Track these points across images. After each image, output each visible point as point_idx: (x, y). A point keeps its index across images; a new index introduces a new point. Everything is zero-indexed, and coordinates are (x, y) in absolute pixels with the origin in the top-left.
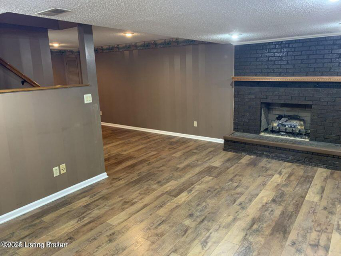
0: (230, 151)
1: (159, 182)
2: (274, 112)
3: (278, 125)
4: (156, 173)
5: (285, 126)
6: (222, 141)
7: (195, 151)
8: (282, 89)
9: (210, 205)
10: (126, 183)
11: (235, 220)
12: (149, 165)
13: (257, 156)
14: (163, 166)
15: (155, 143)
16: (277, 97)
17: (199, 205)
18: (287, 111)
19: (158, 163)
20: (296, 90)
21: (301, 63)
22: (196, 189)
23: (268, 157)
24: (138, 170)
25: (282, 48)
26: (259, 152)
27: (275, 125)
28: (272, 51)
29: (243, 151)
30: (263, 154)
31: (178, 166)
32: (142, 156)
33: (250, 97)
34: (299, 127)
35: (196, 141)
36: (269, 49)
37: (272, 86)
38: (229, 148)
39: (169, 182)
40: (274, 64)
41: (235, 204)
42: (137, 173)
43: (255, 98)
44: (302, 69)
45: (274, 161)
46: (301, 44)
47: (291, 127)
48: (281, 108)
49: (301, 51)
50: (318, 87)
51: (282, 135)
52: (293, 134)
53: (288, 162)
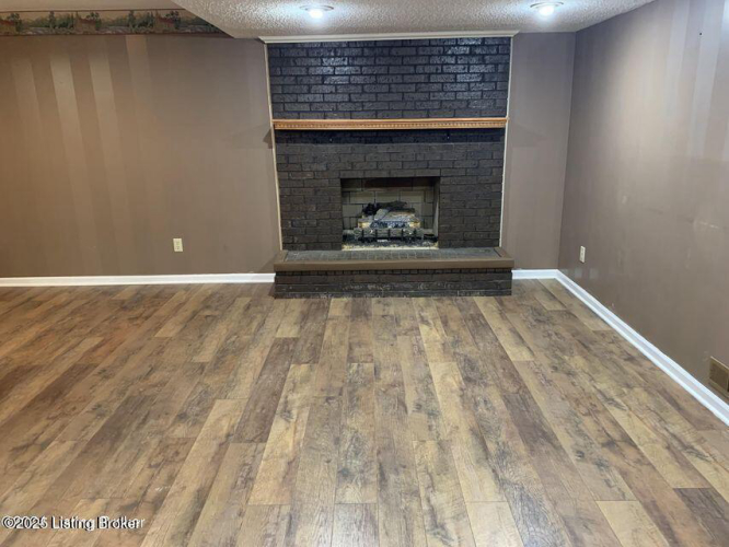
0: (293, 296)
1: (182, 417)
2: (353, 200)
3: (371, 226)
4: (149, 392)
5: (385, 225)
6: (270, 278)
7: (207, 312)
8: (382, 148)
9: (364, 432)
10: (74, 448)
11: (442, 447)
12: (107, 377)
13: (354, 296)
14: (152, 370)
15: (73, 313)
16: (375, 166)
17: (337, 441)
18: (379, 195)
19: (131, 364)
20: (409, 149)
21: (416, 91)
22: (297, 404)
23: (376, 293)
24: (85, 400)
25: (375, 56)
26: (357, 287)
27: (366, 225)
28: (356, 63)
29: (322, 290)
30: (366, 289)
31: (198, 359)
32: (61, 358)
33: (315, 167)
34: (411, 225)
35: (188, 288)
36: (348, 57)
37: (360, 142)
38: (289, 290)
39: (211, 407)
40: (363, 92)
41: (410, 412)
42: (89, 407)
43: (328, 169)
44: (418, 104)
45: (390, 300)
46: (413, 51)
47: (396, 226)
48: (367, 191)
49: (415, 66)
50: (449, 141)
51: (385, 245)
52: (402, 239)
53: (417, 296)
